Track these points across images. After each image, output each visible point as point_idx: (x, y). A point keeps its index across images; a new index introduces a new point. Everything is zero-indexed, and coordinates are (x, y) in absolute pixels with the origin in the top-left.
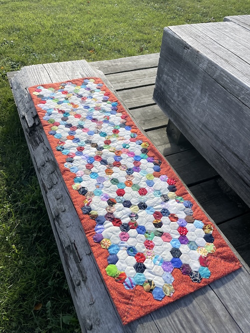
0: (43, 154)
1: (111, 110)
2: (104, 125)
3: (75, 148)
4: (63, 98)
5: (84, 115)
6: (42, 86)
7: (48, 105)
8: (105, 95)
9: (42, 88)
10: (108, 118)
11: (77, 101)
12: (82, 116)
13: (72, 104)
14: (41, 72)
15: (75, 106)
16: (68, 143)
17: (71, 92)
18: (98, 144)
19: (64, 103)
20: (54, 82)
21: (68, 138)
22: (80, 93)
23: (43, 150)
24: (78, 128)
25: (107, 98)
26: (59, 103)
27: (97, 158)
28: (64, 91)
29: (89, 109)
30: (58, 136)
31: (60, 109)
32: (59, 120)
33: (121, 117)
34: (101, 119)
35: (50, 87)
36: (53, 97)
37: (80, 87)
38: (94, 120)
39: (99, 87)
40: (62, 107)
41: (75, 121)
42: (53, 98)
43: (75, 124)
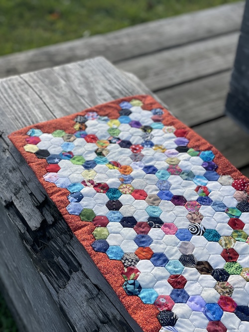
0: (88, 300)
1: (204, 171)
2: (205, 210)
3: (165, 282)
4: (90, 152)
5: (152, 190)
6: (38, 127)
7: (65, 173)
8: (177, 134)
9: (38, 133)
10: (207, 192)
11: (125, 156)
12: (149, 193)
13: (116, 164)
14: (24, 95)
15: (125, 170)
16: (146, 270)
17: (105, 136)
18: (212, 263)
19: (98, 166)
20: (59, 115)
21: (139, 256)
22: (124, 136)
23: (85, 292)
24: (150, 226)
25: (184, 142)
26: (88, 165)
27: (226, 304)
28: (89, 136)
29: (158, 174)
30: (116, 254)
31: (97, 181)
32: (102, 211)
33: (233, 185)
34: (191, 195)
35: (55, 129)
36: (70, 152)
37: (117, 121)
38: (178, 200)
39: (156, 117)
40: (98, 175)
41: (139, 210)
42: (69, 156)
43: (142, 217)
